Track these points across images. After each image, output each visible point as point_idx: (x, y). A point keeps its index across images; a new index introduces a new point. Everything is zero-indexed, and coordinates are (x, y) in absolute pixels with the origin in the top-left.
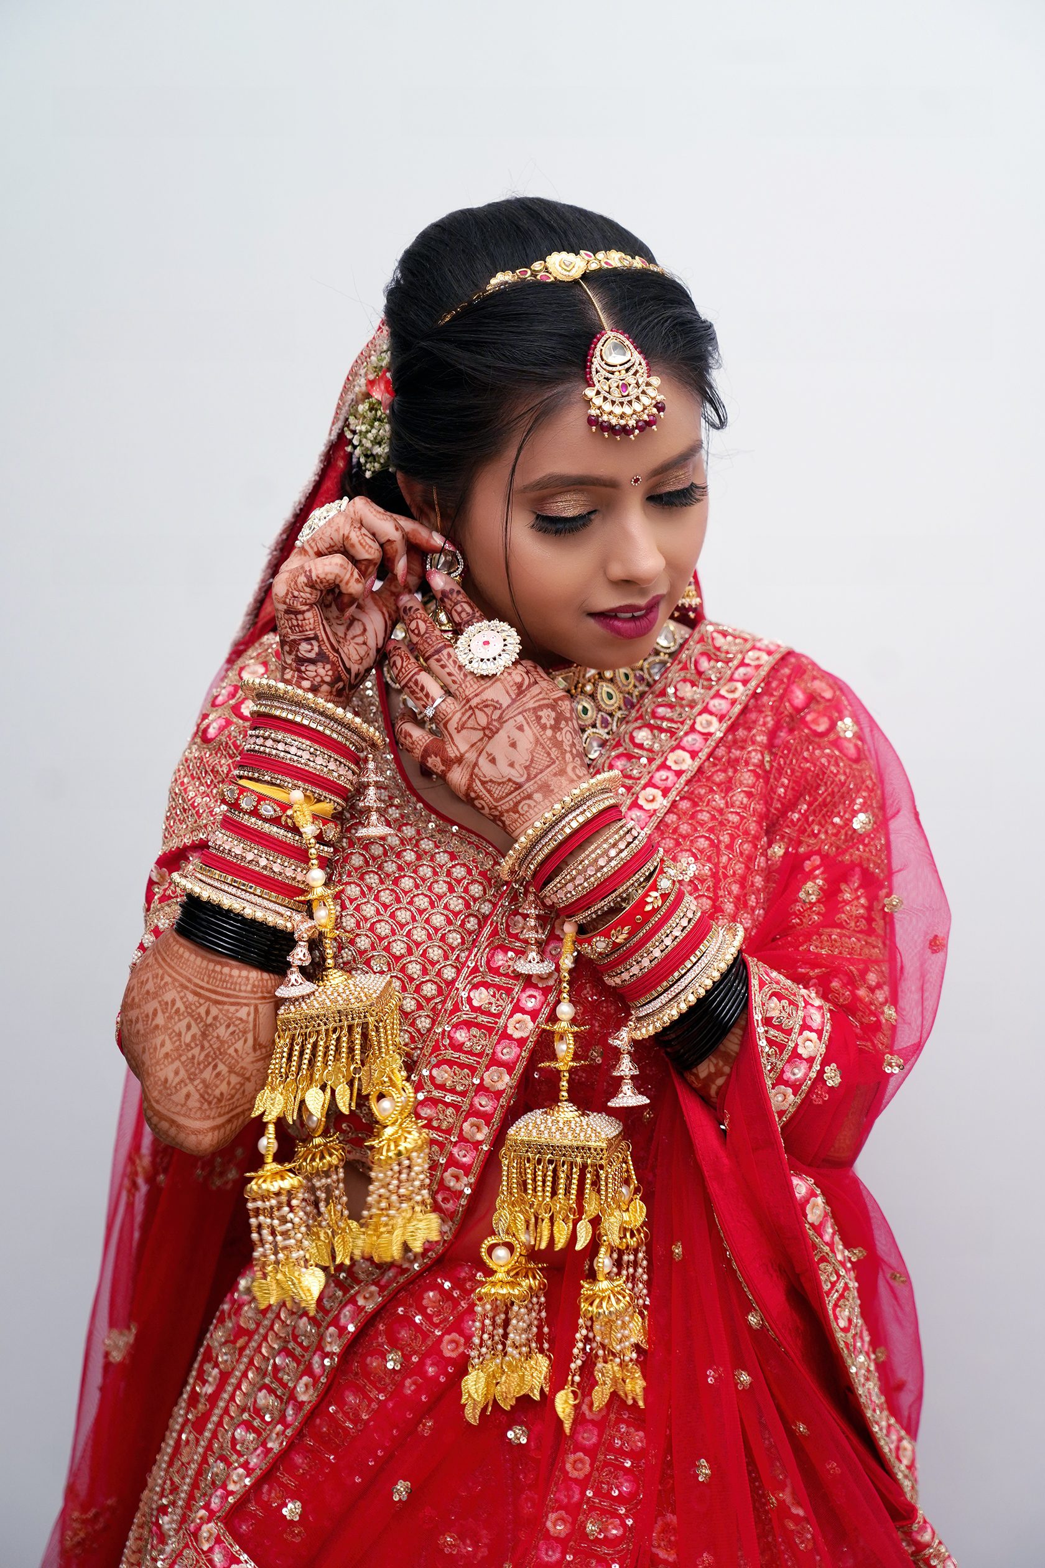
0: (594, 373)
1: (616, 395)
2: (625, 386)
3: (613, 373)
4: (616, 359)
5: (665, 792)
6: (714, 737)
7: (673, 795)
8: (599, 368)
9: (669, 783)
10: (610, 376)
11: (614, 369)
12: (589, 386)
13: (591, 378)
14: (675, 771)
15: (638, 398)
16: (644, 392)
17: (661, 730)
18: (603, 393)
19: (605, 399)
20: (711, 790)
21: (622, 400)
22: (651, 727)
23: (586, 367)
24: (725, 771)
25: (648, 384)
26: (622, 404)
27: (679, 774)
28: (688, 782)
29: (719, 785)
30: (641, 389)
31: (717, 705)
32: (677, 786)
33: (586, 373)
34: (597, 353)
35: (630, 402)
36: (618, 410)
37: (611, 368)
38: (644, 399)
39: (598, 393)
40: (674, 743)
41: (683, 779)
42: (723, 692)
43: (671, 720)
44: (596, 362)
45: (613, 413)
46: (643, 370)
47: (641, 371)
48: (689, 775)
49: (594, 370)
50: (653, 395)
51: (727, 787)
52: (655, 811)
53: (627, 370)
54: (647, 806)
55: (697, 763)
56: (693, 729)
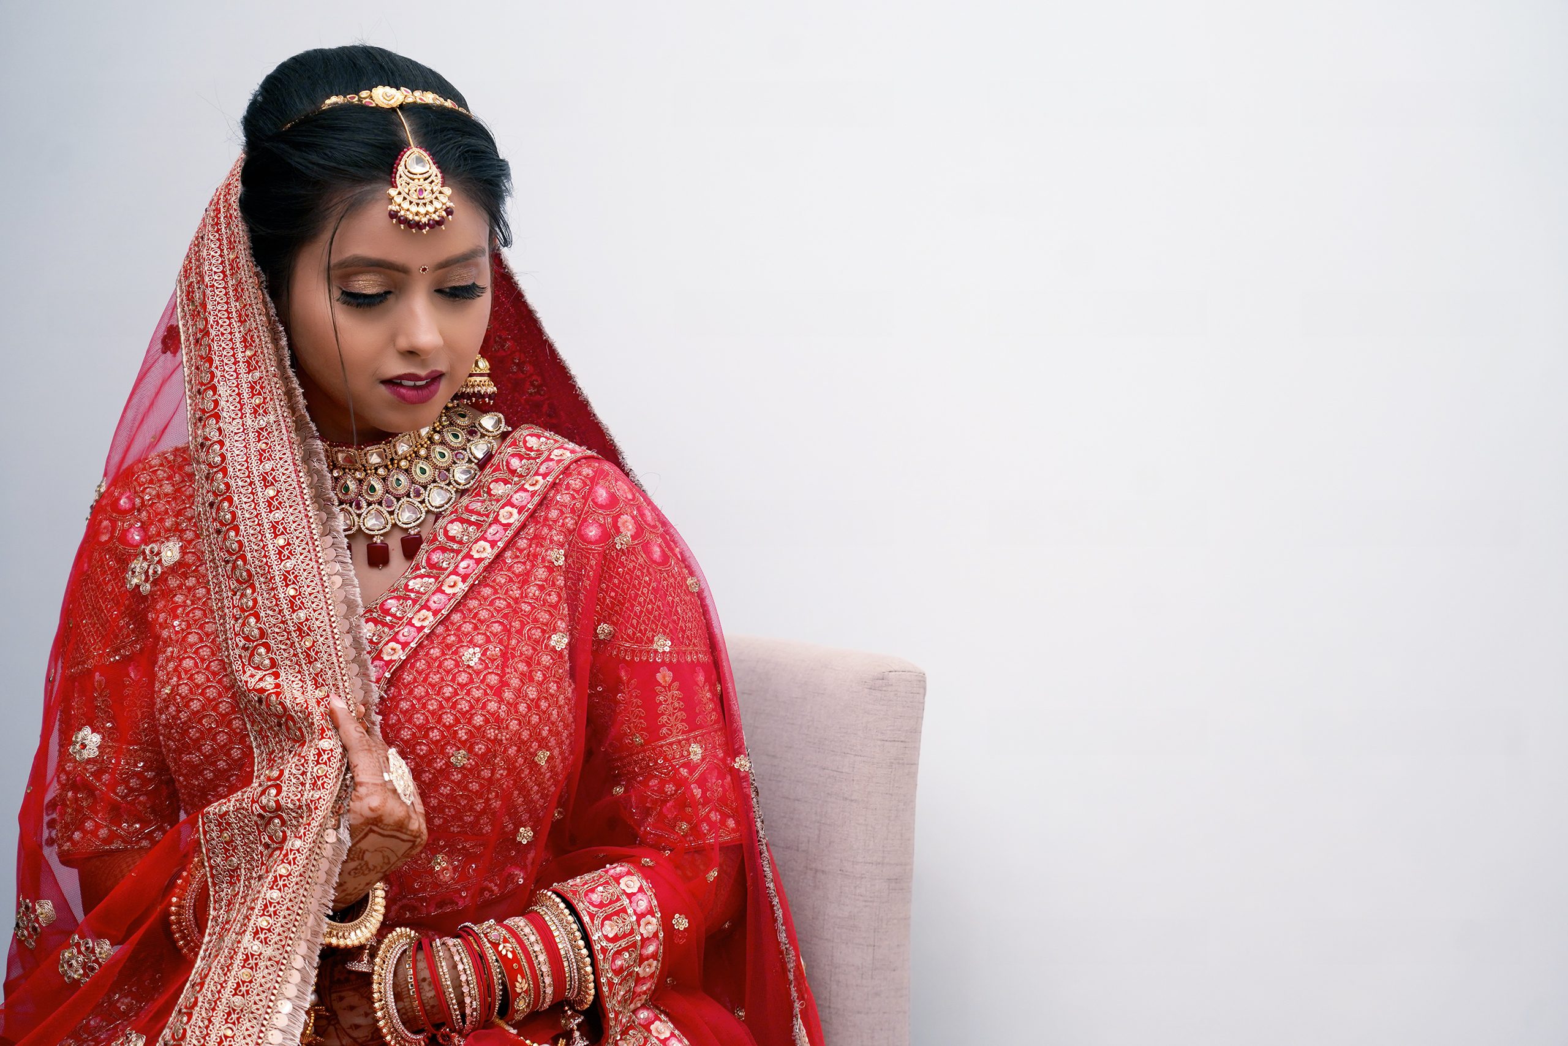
0: (398, 177)
1: (414, 197)
2: (421, 191)
3: (413, 180)
4: (418, 169)
5: (464, 578)
6: (513, 527)
7: (470, 581)
8: (403, 175)
9: (469, 570)
10: (411, 181)
11: (415, 177)
12: (393, 187)
13: (395, 182)
14: (476, 559)
15: (431, 202)
16: (436, 198)
17: (470, 523)
18: (404, 194)
19: (405, 199)
20: (511, 580)
21: (419, 201)
22: (462, 521)
23: (392, 172)
24: (524, 563)
25: (441, 193)
26: (418, 204)
27: (478, 561)
28: (486, 569)
29: (518, 576)
30: (434, 196)
31: (519, 498)
32: (476, 572)
33: (392, 178)
34: (402, 163)
35: (425, 204)
36: (414, 209)
37: (412, 177)
38: (435, 203)
39: (399, 193)
40: (479, 534)
41: (482, 565)
42: (527, 486)
43: (479, 514)
44: (401, 168)
45: (410, 211)
46: (439, 180)
47: (436, 181)
48: (487, 562)
49: (398, 175)
50: (444, 201)
51: (525, 579)
52: (454, 594)
53: (425, 179)
54: (448, 591)
55: (496, 551)
56: (496, 520)
